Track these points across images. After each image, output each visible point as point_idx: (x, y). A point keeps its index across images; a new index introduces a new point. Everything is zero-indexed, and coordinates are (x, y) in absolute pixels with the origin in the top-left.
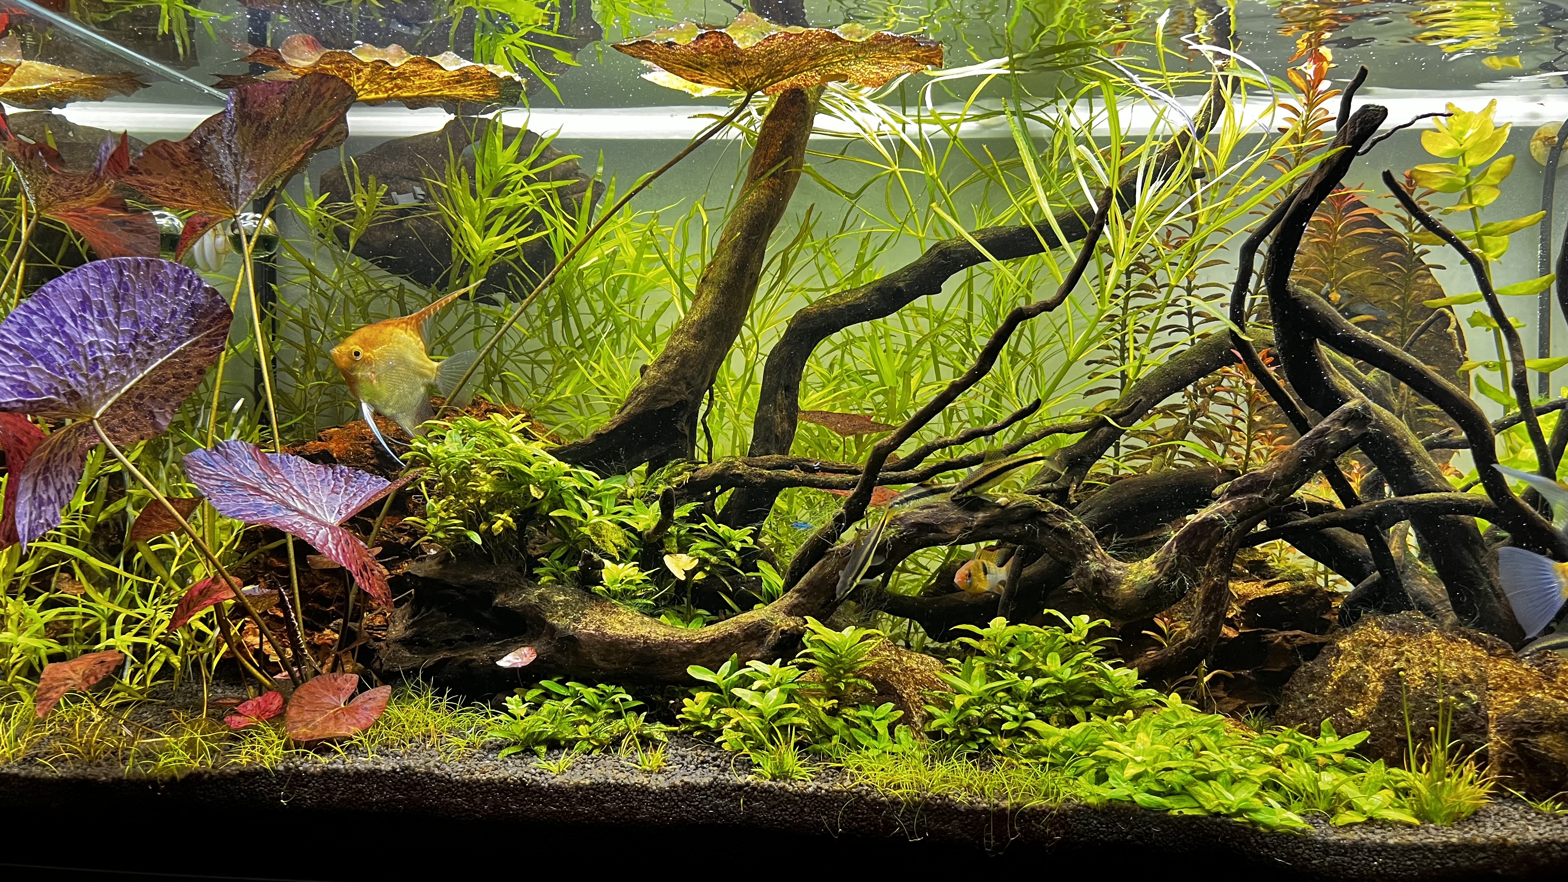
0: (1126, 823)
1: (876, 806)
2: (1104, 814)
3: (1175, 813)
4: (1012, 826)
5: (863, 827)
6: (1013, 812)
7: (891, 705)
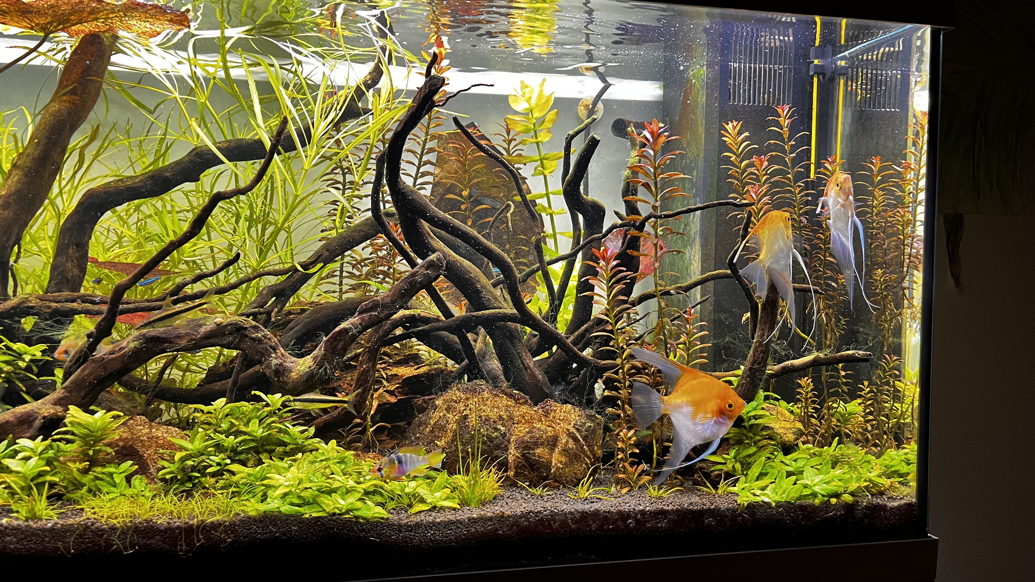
0: (275, 525)
1: (99, 532)
2: (261, 521)
3: (307, 516)
4: (197, 536)
5: (89, 547)
6: (198, 527)
7: (130, 462)
